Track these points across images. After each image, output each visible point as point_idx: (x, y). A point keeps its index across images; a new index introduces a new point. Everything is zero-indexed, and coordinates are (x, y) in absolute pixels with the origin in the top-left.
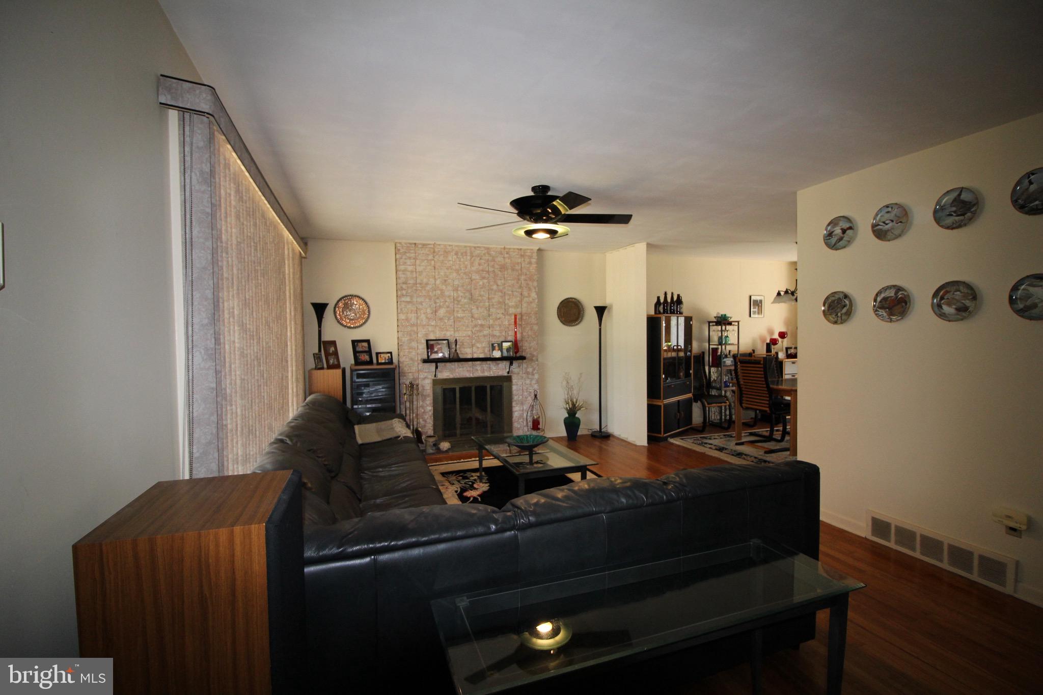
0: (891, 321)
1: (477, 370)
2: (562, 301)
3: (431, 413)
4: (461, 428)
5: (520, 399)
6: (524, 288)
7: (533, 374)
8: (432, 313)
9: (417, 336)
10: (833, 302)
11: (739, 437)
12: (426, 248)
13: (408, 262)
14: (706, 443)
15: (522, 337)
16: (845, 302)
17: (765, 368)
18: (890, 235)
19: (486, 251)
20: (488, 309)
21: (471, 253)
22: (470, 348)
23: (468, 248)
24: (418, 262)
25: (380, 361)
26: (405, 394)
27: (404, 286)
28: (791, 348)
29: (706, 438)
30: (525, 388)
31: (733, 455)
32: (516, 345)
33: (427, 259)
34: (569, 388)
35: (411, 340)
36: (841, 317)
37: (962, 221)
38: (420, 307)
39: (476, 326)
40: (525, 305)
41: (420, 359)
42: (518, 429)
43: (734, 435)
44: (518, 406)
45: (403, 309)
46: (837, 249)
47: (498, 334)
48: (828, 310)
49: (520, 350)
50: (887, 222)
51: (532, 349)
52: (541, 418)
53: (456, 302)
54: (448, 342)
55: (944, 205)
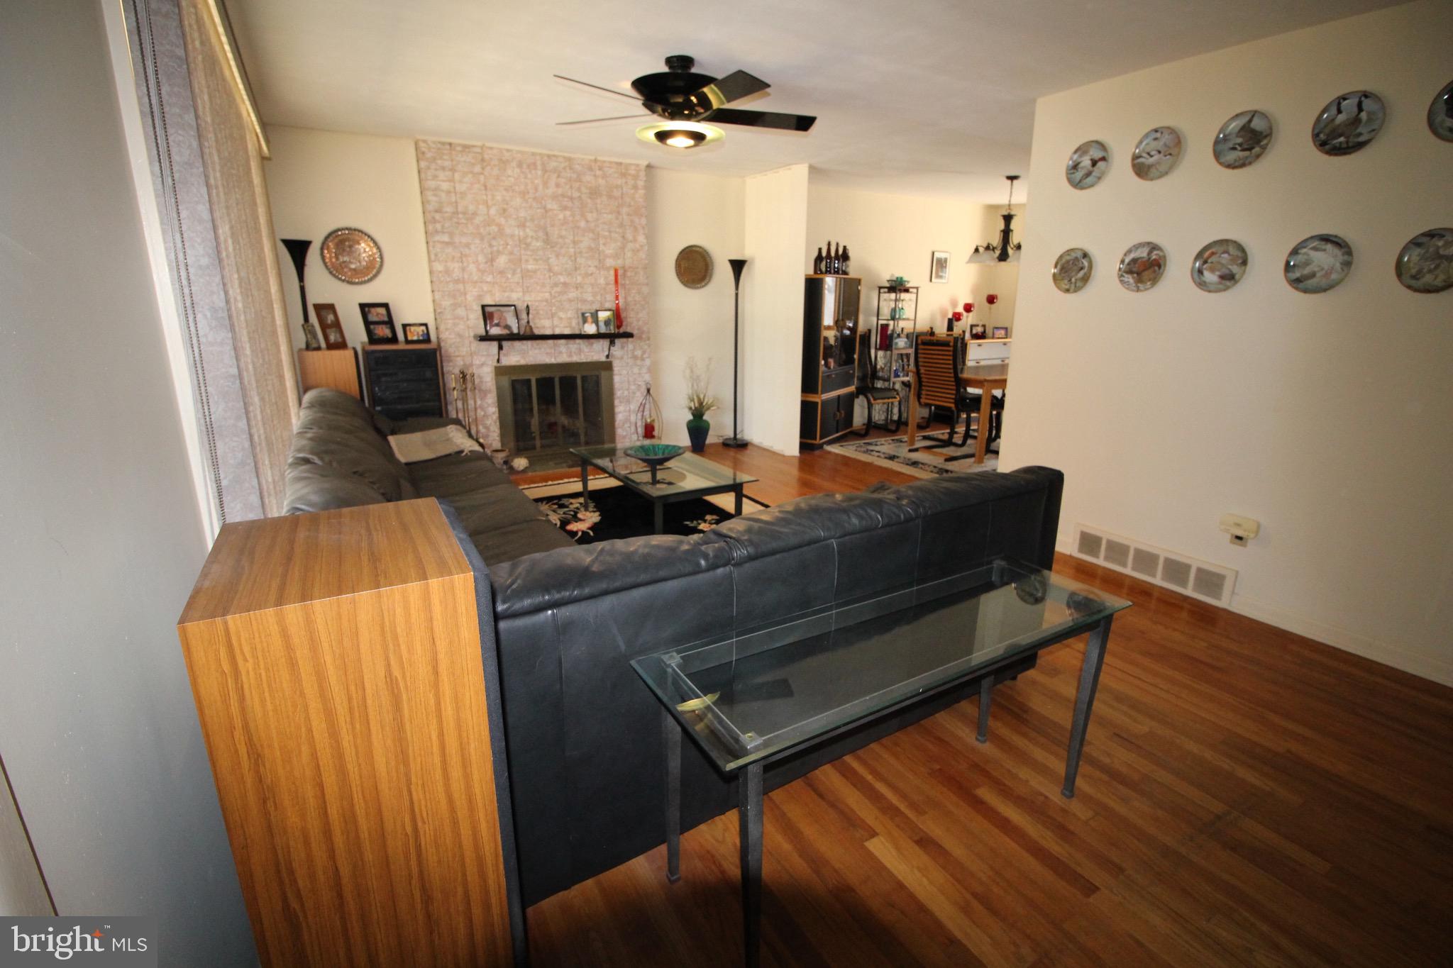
0: (1138, 290)
1: (561, 352)
2: (683, 250)
3: (496, 416)
4: (541, 438)
5: (625, 395)
6: (627, 227)
7: (643, 359)
8: (486, 263)
9: (466, 299)
10: (1068, 262)
11: (912, 442)
12: (469, 152)
13: (442, 175)
14: (872, 451)
15: (626, 303)
16: (1083, 263)
17: (955, 351)
18: (1153, 172)
19: (567, 164)
20: (573, 258)
21: (543, 164)
22: (549, 319)
23: (538, 158)
24: (457, 176)
25: (410, 338)
26: (454, 388)
27: (438, 216)
28: (978, 326)
29: (869, 444)
30: (631, 379)
31: (907, 464)
32: (618, 316)
33: (472, 172)
34: (695, 379)
35: (455, 306)
36: (1076, 283)
37: (1247, 157)
38: (467, 251)
39: (556, 285)
40: (629, 254)
41: (472, 334)
42: (624, 437)
43: (906, 439)
44: (623, 404)
45: (440, 255)
46: (1082, 188)
47: (590, 298)
48: (1060, 274)
49: (624, 323)
50: (1152, 153)
51: (640, 323)
52: (656, 421)
53: (523, 246)
54: (515, 308)
55: (1230, 134)
